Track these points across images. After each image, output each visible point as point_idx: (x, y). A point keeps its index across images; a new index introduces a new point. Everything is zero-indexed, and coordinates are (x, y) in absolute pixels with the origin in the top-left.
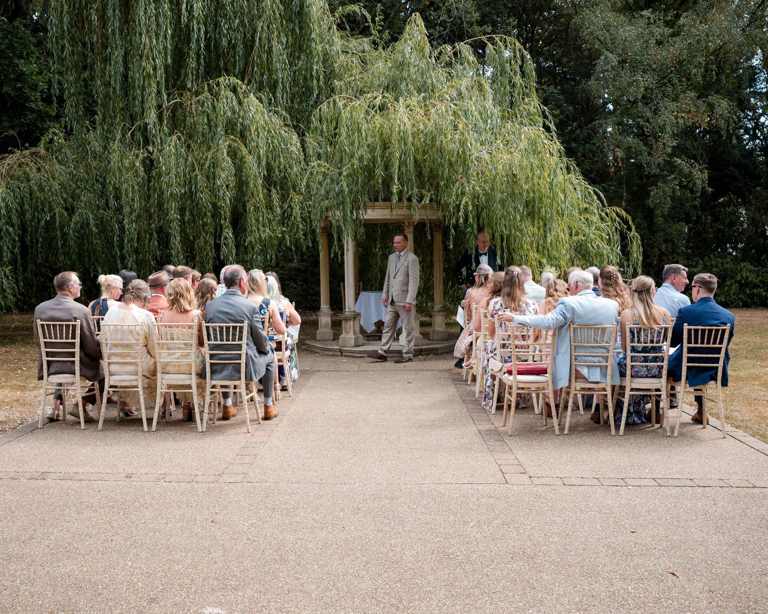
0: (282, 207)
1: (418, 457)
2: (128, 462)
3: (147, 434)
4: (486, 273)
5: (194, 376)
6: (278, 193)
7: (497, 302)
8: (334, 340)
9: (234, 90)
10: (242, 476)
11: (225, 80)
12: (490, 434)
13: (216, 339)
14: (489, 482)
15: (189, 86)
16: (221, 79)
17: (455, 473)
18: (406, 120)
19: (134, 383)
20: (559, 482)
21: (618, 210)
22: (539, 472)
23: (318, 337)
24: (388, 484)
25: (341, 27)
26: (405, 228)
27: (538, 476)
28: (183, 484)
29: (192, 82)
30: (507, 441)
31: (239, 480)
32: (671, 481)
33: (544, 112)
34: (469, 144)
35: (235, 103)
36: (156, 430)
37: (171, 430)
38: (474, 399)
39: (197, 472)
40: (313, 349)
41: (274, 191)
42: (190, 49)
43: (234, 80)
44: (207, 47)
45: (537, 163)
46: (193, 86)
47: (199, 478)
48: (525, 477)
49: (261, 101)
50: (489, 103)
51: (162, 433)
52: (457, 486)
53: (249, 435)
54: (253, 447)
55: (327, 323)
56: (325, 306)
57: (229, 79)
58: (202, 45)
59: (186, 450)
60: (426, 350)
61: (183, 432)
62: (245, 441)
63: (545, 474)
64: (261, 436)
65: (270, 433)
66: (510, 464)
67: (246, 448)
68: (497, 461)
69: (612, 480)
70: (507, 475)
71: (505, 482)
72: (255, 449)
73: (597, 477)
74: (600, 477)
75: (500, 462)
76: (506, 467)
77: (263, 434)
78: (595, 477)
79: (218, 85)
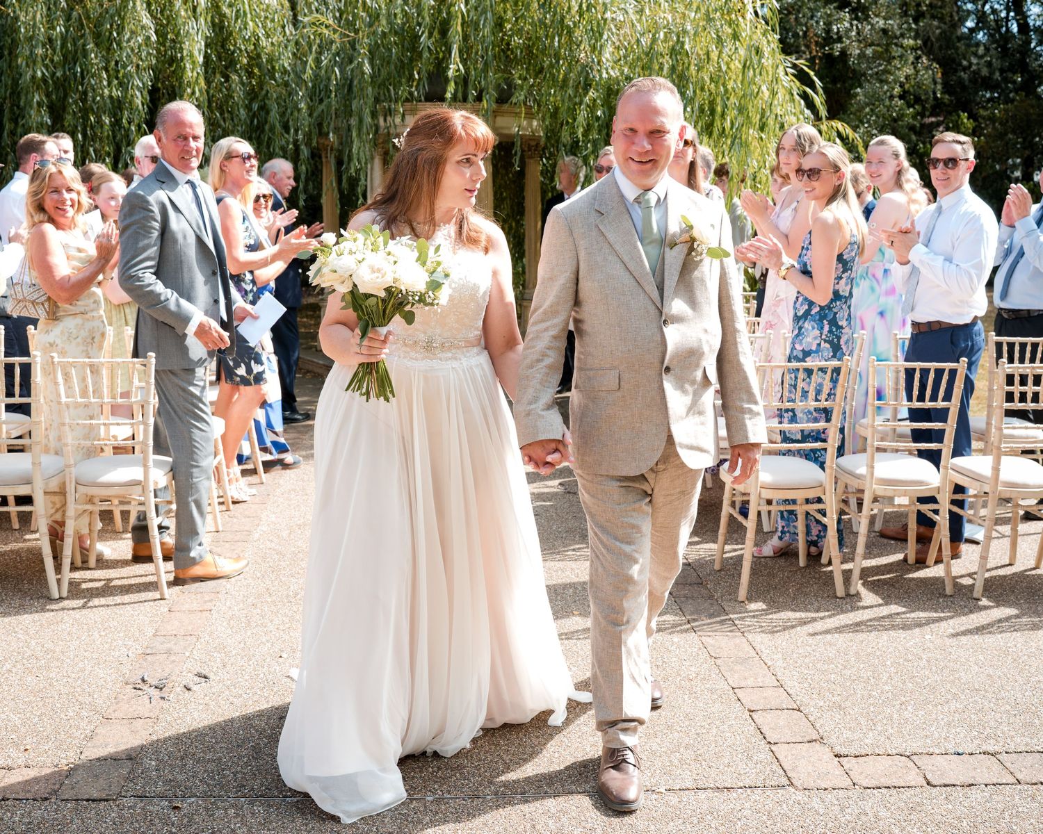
0: (248, 108)
10: (125, 769)
12: (692, 598)
14: (747, 782)
20: (914, 776)
22: (851, 736)
27: (853, 751)
52: (673, 799)
53: (163, 606)
54: (168, 652)
62: (151, 631)
63: (867, 741)
64: (191, 612)
65: (211, 601)
66: (773, 705)
67: (149, 658)
68: (740, 694)
69: (1029, 757)
70: (780, 750)
71: (785, 781)
72: (173, 658)
73: (990, 749)
74: (997, 748)
75: (750, 699)
76: (769, 716)
77: (195, 606)
78: (985, 748)
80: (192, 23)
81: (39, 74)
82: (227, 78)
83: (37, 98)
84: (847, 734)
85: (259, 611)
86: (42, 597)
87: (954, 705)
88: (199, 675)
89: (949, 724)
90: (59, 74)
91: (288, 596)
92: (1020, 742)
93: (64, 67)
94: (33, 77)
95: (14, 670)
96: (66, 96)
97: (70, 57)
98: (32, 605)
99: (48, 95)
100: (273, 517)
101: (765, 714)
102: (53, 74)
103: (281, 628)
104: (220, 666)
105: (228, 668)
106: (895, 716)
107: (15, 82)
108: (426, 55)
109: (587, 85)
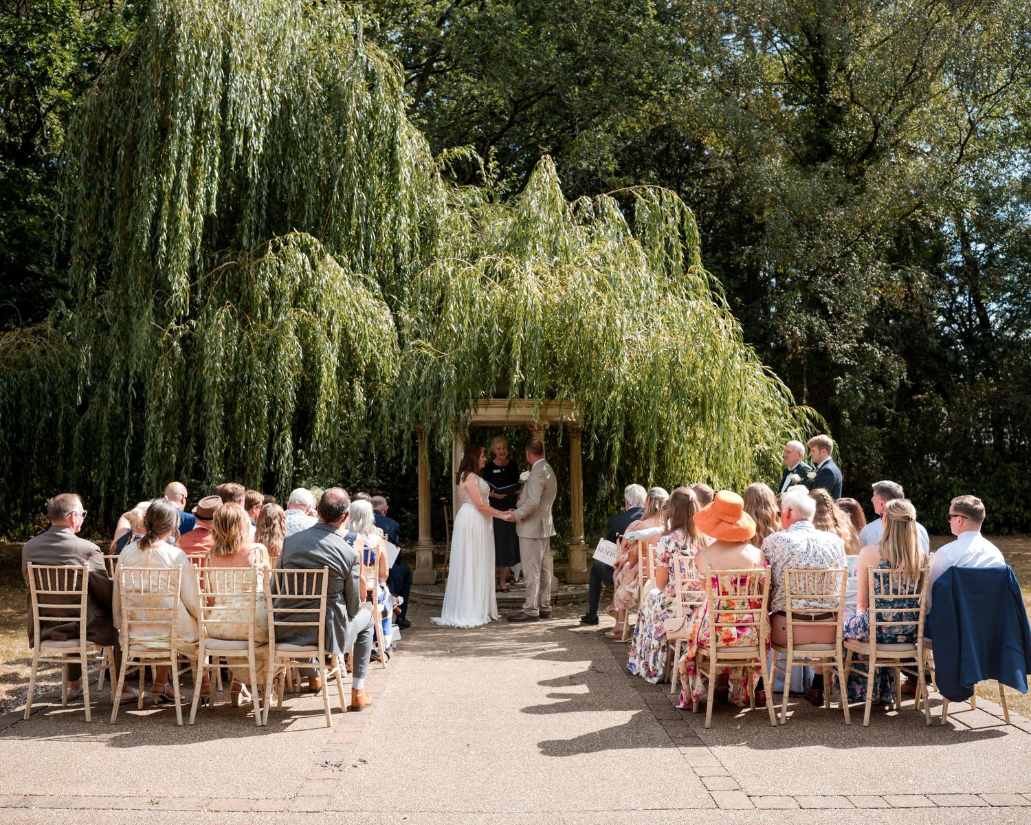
0: (367, 404)
2: (155, 777)
3: (183, 729)
5: (251, 644)
6: (362, 385)
7: (670, 541)
8: (436, 584)
9: (305, 249)
10: (326, 800)
11: (295, 236)
13: (283, 591)
14: (692, 806)
15: (245, 242)
16: (291, 236)
17: (639, 791)
18: (536, 290)
19: (166, 654)
20: (793, 804)
22: (759, 787)
24: (543, 812)
25: (445, 174)
27: (760, 794)
28: (237, 815)
29: (250, 240)
30: (702, 737)
31: (321, 808)
32: (950, 798)
33: (713, 283)
34: (618, 323)
35: (308, 266)
36: (196, 724)
39: (258, 795)
41: (357, 383)
42: (249, 197)
43: (308, 237)
44: (271, 194)
45: (709, 348)
46: (250, 244)
47: (261, 805)
48: (742, 795)
49: (341, 264)
50: (643, 271)
51: (204, 728)
52: (647, 813)
53: (330, 730)
54: (339, 751)
55: (427, 561)
56: (424, 538)
57: (301, 237)
58: (264, 193)
59: (240, 757)
60: (563, 598)
61: (234, 726)
62: (325, 741)
63: (769, 790)
64: (348, 732)
66: (715, 774)
67: (328, 754)
68: (696, 770)
69: (868, 797)
70: (714, 794)
71: (715, 806)
72: (343, 753)
73: (844, 794)
74: (849, 794)
75: (699, 772)
76: (711, 779)
78: (841, 793)
79: (286, 244)
80: (329, 344)
81: (219, 380)
82: (351, 382)
83: (216, 396)
84: (757, 787)
87: (830, 775)
88: (361, 760)
89: (823, 783)
90: (232, 380)
92: (865, 791)
93: (236, 375)
94: (215, 382)
96: (236, 394)
97: (241, 368)
99: (224, 395)
100: (393, 686)
101: (709, 778)
102: (229, 380)
104: (373, 757)
106: (791, 780)
107: (200, 387)
108: (493, 367)
109: (610, 388)
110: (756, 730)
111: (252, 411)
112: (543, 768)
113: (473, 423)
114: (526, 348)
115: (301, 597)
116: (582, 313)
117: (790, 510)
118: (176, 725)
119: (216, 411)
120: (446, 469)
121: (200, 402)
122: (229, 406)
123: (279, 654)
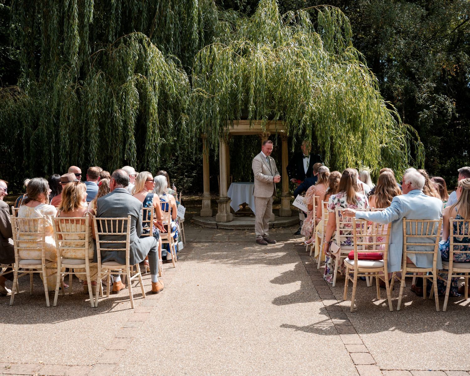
0: (174, 123)
1: (275, 340)
4: (324, 171)
5: (87, 261)
6: (172, 114)
7: (335, 198)
8: (212, 217)
9: (141, 41)
10: (113, 367)
11: (135, 34)
12: (334, 311)
13: (105, 231)
15: (110, 39)
16: (132, 34)
17: (310, 364)
18: (262, 59)
19: (39, 267)
21: (408, 127)
22: (388, 362)
23: (202, 214)
26: (262, 138)
27: (388, 368)
29: (113, 37)
30: (350, 320)
33: (360, 57)
34: (308, 77)
36: (57, 306)
37: (69, 305)
38: (316, 270)
40: (198, 223)
41: (169, 112)
42: (111, 14)
43: (141, 34)
44: (123, 13)
46: (113, 40)
48: (376, 368)
49: (160, 49)
51: (61, 309)
53: (132, 311)
55: (207, 205)
56: (206, 193)
57: (138, 34)
58: (120, 12)
60: (277, 224)
62: (126, 319)
63: (394, 365)
64: (142, 313)
65: (150, 309)
66: (359, 351)
67: (125, 329)
68: (347, 346)
69: (458, 373)
70: (359, 368)
72: (133, 329)
73: (443, 369)
74: (446, 369)
76: (357, 355)
77: (144, 311)
78: (441, 369)
79: (130, 38)
81: (96, 112)
82: (166, 112)
83: (94, 120)
84: (386, 362)
85: (167, 313)
86: (88, 307)
87: (432, 352)
89: (428, 360)
90: (103, 112)
91: (179, 308)
92: (456, 367)
93: (105, 109)
94: (94, 113)
95: (76, 332)
96: (106, 119)
97: (107, 105)
98: (84, 310)
99: (99, 120)
101: (355, 354)
102: (101, 112)
103: (175, 319)
104: (151, 332)
105: (154, 333)
106: (407, 356)
107: (87, 115)
108: (240, 102)
109: (303, 113)
110: (383, 314)
111: (114, 128)
112: (252, 343)
113: (230, 133)
114: (257, 91)
115: (115, 234)
116: (288, 72)
117: (411, 183)
118: (46, 306)
119: (94, 128)
120: (216, 158)
121: (87, 124)
122: (101, 125)
123: (103, 266)
